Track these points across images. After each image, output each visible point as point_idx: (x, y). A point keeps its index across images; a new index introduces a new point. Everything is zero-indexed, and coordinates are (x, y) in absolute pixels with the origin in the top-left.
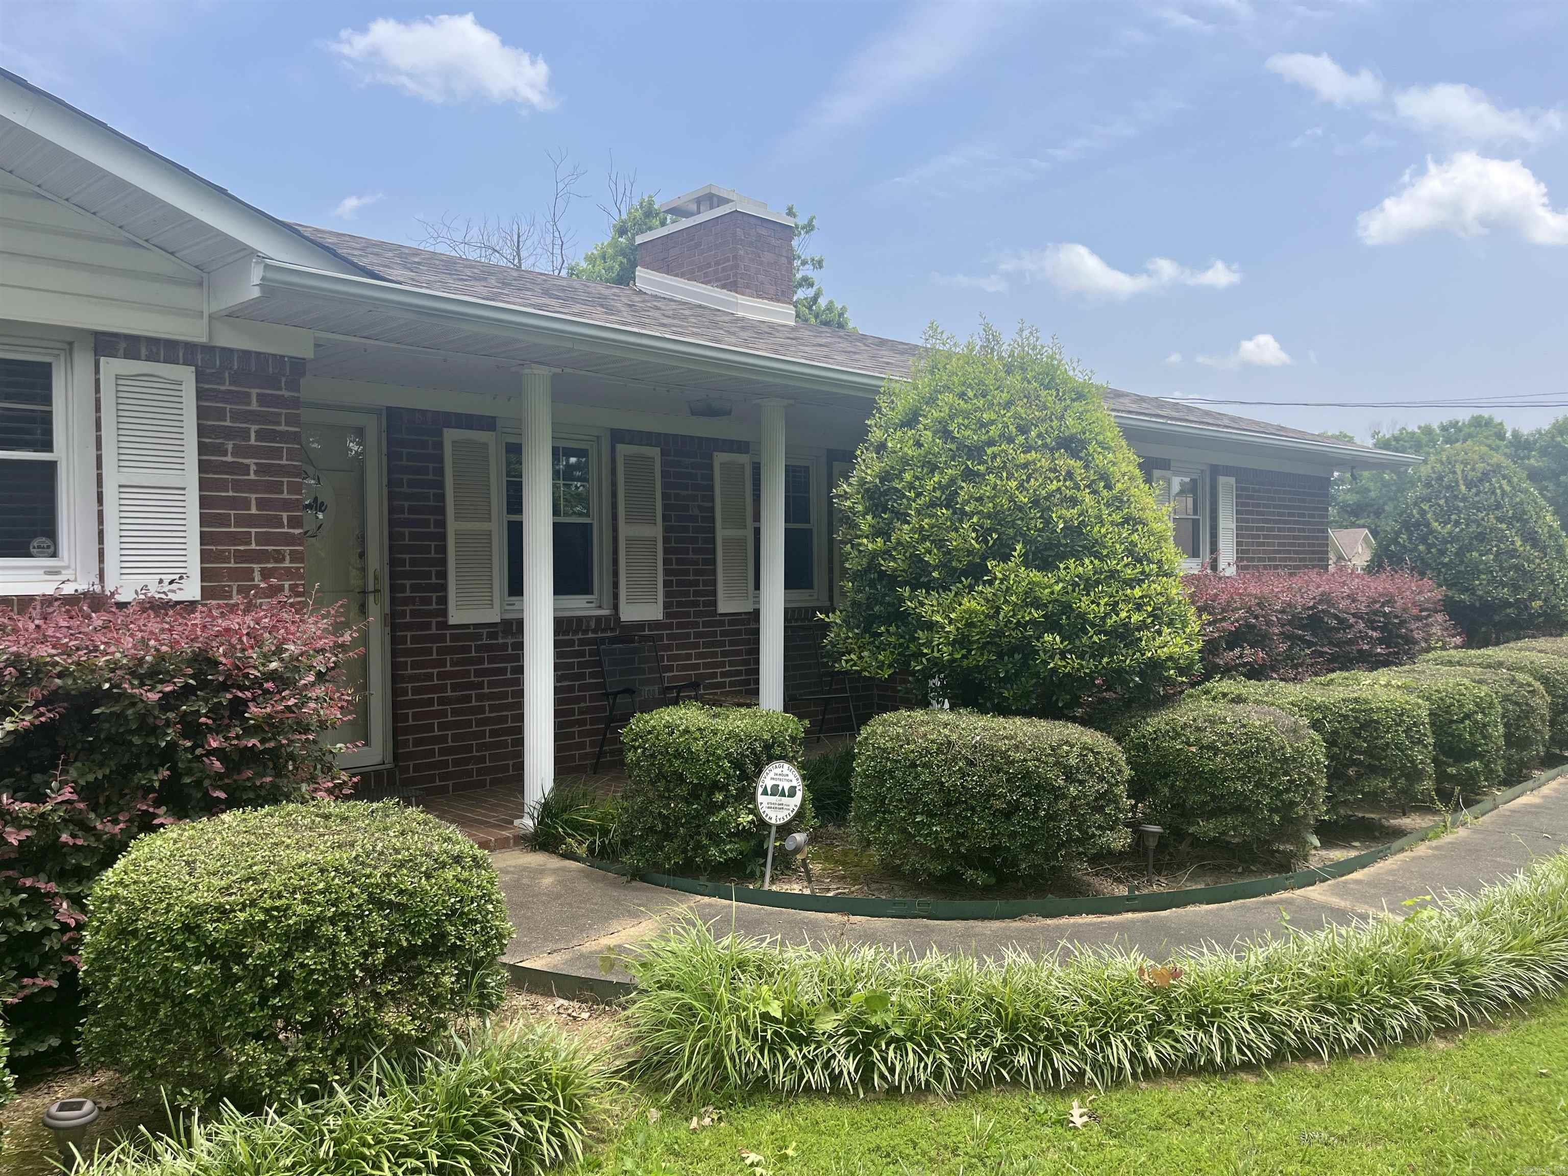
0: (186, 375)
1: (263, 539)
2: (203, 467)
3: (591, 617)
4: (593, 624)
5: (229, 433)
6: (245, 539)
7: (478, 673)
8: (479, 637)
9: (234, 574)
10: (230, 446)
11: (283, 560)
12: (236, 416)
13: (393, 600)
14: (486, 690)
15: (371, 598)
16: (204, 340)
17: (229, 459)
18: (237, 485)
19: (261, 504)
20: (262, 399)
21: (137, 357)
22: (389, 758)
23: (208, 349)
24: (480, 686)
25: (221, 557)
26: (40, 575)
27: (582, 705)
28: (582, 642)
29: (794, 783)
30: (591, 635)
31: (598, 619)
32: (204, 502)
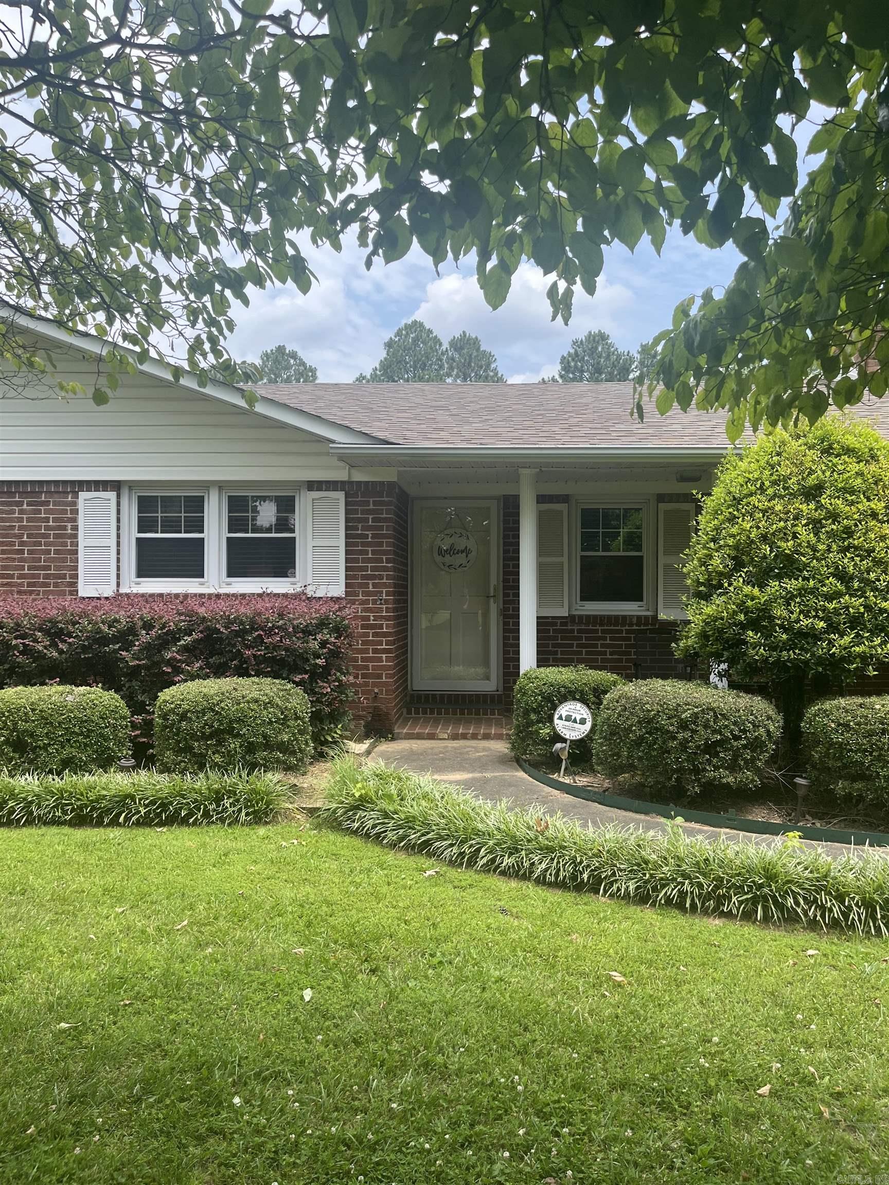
0: (341, 495)
1: (374, 569)
2: (347, 536)
3: (633, 616)
4: (635, 620)
5: (359, 520)
6: (365, 569)
7: (554, 646)
8: (555, 624)
9: (361, 586)
10: (360, 526)
11: (382, 579)
12: (363, 512)
13: (505, 602)
14: (559, 656)
15: (492, 600)
16: (346, 479)
17: (359, 532)
18: (363, 544)
19: (373, 552)
20: (375, 503)
21: (321, 490)
22: (501, 689)
23: (351, 483)
24: (556, 653)
25: (355, 577)
26: (288, 585)
27: (628, 672)
28: (628, 632)
29: (585, 716)
30: (635, 627)
31: (646, 617)
32: (347, 552)
